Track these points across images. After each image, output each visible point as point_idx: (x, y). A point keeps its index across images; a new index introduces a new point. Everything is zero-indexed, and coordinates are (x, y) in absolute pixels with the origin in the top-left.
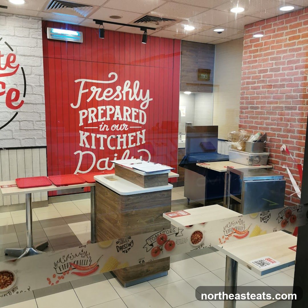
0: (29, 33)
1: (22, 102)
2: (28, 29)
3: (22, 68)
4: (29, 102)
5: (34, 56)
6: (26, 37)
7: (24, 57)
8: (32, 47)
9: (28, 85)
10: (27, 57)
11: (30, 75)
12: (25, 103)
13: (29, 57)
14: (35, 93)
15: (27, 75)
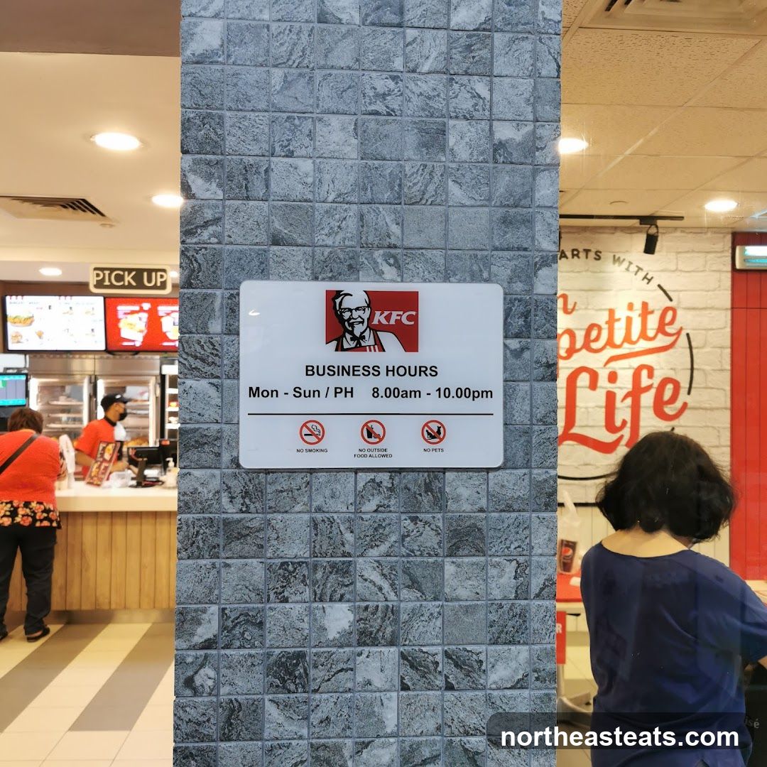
0: (706, 261)
1: (685, 406)
2: (703, 255)
3: (688, 335)
4: (698, 405)
5: (712, 308)
6: (698, 272)
7: (692, 312)
8: (708, 291)
9: (697, 369)
10: (698, 312)
11: (702, 347)
12: (690, 408)
13: (704, 312)
14: (710, 385)
15: (696, 348)
